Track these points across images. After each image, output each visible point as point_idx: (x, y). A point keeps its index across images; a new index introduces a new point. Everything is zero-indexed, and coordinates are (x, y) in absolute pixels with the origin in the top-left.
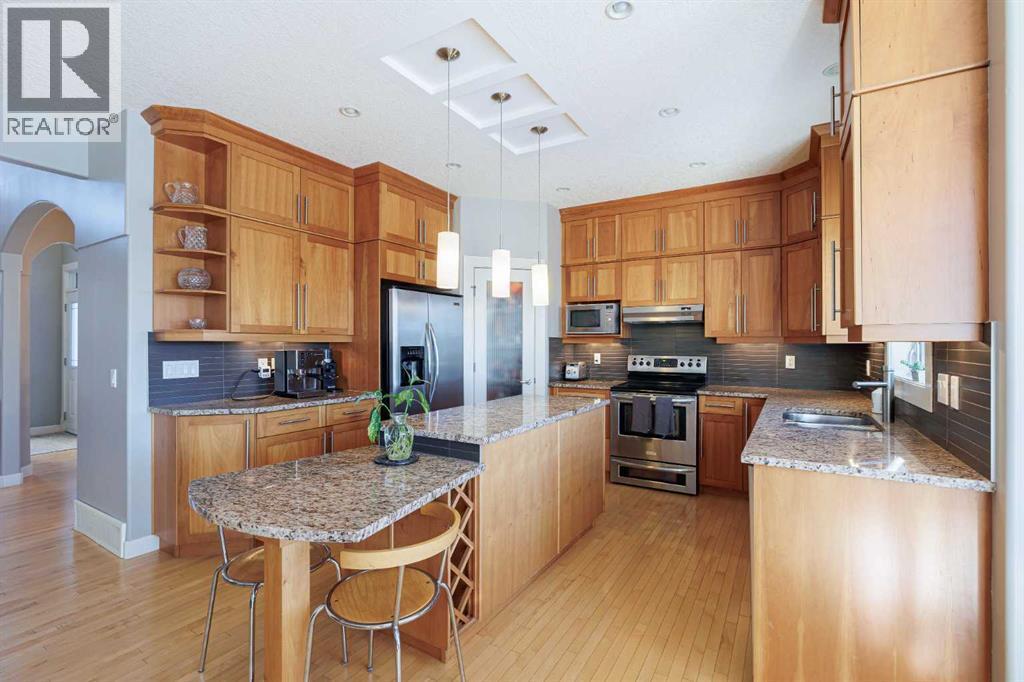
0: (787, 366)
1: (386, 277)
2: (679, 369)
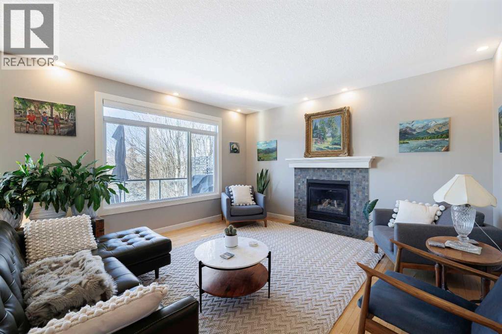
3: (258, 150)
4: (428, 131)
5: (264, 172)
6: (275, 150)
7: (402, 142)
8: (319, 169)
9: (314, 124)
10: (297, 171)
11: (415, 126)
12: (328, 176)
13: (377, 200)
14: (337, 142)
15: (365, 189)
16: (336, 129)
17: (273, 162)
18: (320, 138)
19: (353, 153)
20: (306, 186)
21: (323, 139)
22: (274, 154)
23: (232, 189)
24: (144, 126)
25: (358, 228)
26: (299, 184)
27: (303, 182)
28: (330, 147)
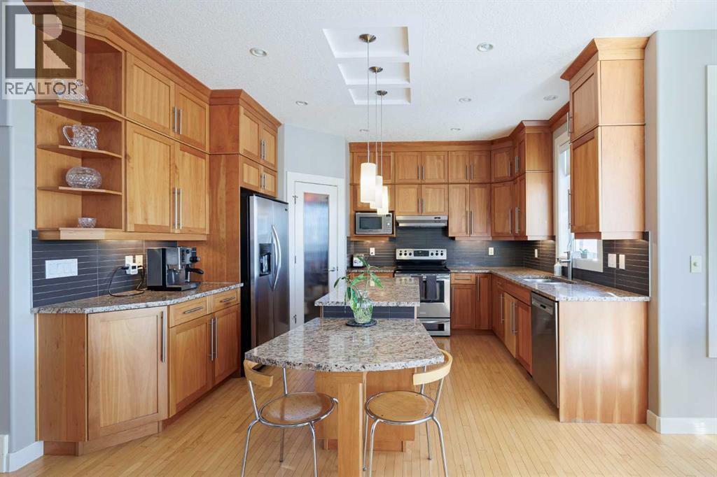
0: (490, 254)
1: (244, 187)
2: (430, 258)
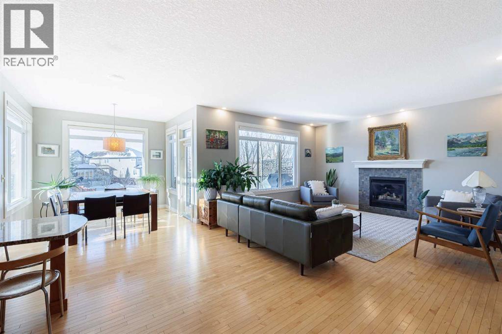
3: (327, 154)
4: (470, 141)
5: (333, 171)
6: (342, 154)
7: (450, 149)
8: (380, 169)
9: (376, 136)
10: (361, 170)
11: (460, 137)
12: (388, 174)
13: (429, 190)
14: (396, 149)
15: (419, 184)
16: (395, 139)
17: (340, 164)
18: (381, 145)
19: (409, 157)
20: (369, 182)
21: (383, 146)
22: (341, 157)
23: (311, 183)
24: (256, 141)
25: (413, 213)
26: (363, 180)
27: (366, 179)
28: (390, 152)
